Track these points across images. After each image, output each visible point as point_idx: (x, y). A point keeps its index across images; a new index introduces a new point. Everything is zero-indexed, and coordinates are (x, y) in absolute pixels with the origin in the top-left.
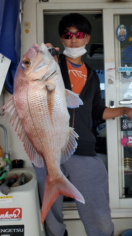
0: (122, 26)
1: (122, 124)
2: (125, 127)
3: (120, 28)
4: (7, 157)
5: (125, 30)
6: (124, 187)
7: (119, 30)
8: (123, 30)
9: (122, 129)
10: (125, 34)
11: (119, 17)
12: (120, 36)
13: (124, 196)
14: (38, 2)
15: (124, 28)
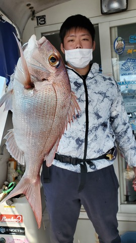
0: (120, 38)
3: (117, 41)
4: (19, 168)
5: (123, 42)
6: (125, 193)
7: (116, 43)
8: (120, 42)
10: (123, 46)
11: (116, 28)
12: (117, 50)
13: (126, 202)
14: (36, 26)
15: (122, 40)
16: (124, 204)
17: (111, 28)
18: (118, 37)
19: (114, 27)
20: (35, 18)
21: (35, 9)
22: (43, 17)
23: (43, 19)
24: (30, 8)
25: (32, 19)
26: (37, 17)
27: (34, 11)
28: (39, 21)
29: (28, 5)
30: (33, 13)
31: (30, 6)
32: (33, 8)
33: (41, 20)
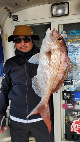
0: (64, 32)
1: (63, 95)
2: (65, 97)
3: (63, 34)
5: (66, 35)
6: (65, 133)
9: (63, 99)
10: (66, 37)
13: (65, 139)
14: (12, 21)
15: (65, 33)
16: (64, 140)
17: (59, 25)
18: (64, 31)
19: (61, 25)
20: (12, 17)
21: (11, 11)
22: (17, 16)
23: (17, 18)
24: (8, 10)
25: (10, 17)
26: (13, 16)
27: (11, 12)
28: (14, 19)
29: (6, 8)
30: (10, 13)
31: (8, 9)
32: (9, 10)
33: (15, 18)
